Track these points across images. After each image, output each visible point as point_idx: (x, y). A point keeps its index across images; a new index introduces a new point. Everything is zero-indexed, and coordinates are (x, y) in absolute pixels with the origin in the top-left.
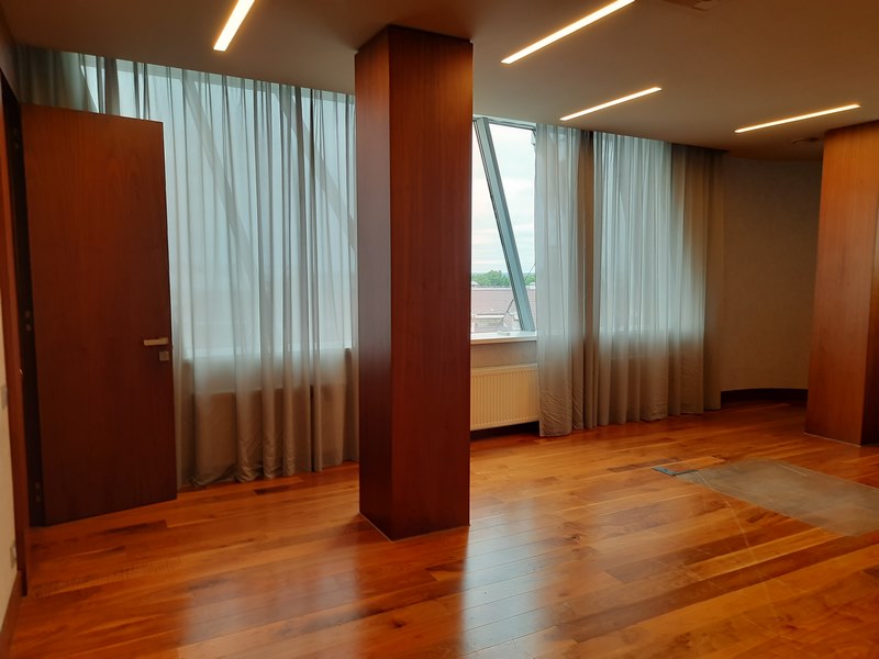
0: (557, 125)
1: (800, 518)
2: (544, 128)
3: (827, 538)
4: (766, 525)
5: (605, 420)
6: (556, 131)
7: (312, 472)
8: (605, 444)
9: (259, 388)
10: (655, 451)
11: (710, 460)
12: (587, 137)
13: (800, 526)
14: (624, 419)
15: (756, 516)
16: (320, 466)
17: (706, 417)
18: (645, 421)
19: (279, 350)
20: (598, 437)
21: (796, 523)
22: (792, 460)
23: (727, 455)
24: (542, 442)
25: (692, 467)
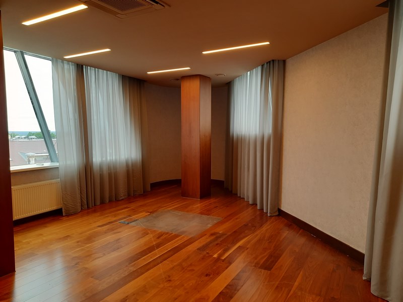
1: (176, 233)
3: (186, 239)
4: (164, 238)
5: (98, 203)
8: (98, 214)
10: (121, 214)
11: (144, 214)
12: (80, 67)
13: (177, 236)
15: (160, 235)
17: (145, 195)
18: (117, 200)
20: (95, 211)
21: (175, 235)
23: (151, 211)
24: (64, 218)
25: (136, 219)
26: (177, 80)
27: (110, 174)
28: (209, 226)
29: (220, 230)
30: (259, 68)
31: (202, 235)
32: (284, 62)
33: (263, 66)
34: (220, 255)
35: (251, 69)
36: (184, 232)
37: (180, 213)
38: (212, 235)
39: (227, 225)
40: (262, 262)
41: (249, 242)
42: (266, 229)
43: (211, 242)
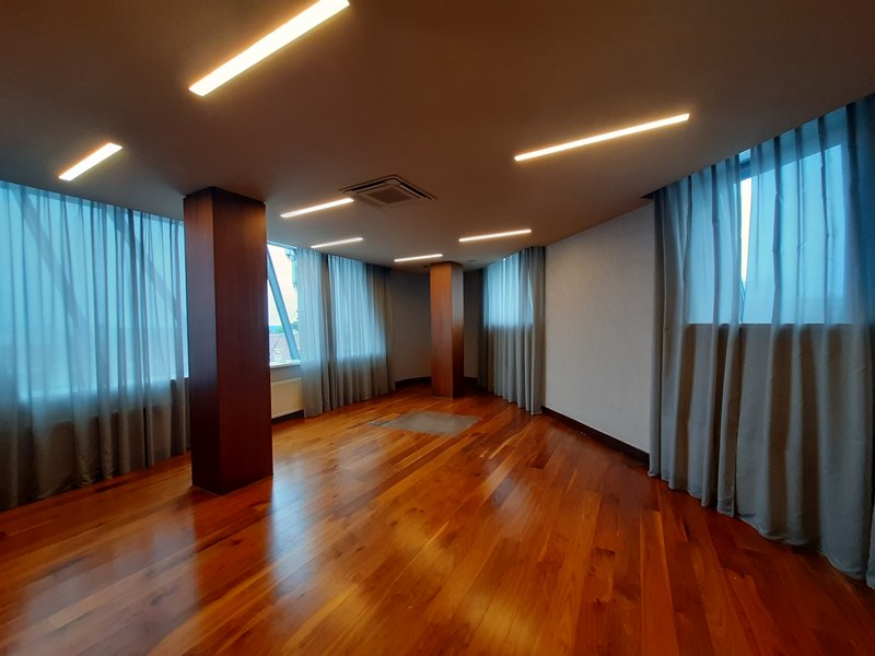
0: (309, 250)
1: (433, 434)
2: (300, 250)
3: (446, 440)
4: (422, 439)
5: (342, 404)
6: (308, 252)
7: (146, 467)
8: (342, 416)
9: (95, 415)
10: (368, 415)
11: (395, 415)
12: (325, 257)
13: (436, 437)
14: (351, 401)
15: (418, 436)
16: (153, 462)
17: (390, 395)
18: (362, 401)
19: (114, 385)
20: (339, 413)
22: (429, 409)
23: (402, 411)
24: (306, 421)
25: (387, 420)
26: (426, 266)
27: (354, 372)
28: (469, 426)
29: (482, 430)
30: (517, 255)
31: (463, 436)
32: (544, 249)
33: (520, 253)
34: (487, 456)
35: (507, 256)
36: (442, 434)
37: (434, 414)
38: (474, 435)
39: (488, 425)
40: (532, 461)
41: (515, 441)
42: (530, 428)
43: (474, 442)
